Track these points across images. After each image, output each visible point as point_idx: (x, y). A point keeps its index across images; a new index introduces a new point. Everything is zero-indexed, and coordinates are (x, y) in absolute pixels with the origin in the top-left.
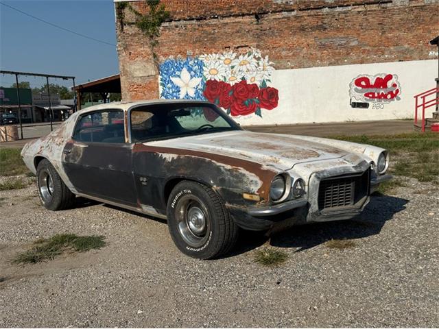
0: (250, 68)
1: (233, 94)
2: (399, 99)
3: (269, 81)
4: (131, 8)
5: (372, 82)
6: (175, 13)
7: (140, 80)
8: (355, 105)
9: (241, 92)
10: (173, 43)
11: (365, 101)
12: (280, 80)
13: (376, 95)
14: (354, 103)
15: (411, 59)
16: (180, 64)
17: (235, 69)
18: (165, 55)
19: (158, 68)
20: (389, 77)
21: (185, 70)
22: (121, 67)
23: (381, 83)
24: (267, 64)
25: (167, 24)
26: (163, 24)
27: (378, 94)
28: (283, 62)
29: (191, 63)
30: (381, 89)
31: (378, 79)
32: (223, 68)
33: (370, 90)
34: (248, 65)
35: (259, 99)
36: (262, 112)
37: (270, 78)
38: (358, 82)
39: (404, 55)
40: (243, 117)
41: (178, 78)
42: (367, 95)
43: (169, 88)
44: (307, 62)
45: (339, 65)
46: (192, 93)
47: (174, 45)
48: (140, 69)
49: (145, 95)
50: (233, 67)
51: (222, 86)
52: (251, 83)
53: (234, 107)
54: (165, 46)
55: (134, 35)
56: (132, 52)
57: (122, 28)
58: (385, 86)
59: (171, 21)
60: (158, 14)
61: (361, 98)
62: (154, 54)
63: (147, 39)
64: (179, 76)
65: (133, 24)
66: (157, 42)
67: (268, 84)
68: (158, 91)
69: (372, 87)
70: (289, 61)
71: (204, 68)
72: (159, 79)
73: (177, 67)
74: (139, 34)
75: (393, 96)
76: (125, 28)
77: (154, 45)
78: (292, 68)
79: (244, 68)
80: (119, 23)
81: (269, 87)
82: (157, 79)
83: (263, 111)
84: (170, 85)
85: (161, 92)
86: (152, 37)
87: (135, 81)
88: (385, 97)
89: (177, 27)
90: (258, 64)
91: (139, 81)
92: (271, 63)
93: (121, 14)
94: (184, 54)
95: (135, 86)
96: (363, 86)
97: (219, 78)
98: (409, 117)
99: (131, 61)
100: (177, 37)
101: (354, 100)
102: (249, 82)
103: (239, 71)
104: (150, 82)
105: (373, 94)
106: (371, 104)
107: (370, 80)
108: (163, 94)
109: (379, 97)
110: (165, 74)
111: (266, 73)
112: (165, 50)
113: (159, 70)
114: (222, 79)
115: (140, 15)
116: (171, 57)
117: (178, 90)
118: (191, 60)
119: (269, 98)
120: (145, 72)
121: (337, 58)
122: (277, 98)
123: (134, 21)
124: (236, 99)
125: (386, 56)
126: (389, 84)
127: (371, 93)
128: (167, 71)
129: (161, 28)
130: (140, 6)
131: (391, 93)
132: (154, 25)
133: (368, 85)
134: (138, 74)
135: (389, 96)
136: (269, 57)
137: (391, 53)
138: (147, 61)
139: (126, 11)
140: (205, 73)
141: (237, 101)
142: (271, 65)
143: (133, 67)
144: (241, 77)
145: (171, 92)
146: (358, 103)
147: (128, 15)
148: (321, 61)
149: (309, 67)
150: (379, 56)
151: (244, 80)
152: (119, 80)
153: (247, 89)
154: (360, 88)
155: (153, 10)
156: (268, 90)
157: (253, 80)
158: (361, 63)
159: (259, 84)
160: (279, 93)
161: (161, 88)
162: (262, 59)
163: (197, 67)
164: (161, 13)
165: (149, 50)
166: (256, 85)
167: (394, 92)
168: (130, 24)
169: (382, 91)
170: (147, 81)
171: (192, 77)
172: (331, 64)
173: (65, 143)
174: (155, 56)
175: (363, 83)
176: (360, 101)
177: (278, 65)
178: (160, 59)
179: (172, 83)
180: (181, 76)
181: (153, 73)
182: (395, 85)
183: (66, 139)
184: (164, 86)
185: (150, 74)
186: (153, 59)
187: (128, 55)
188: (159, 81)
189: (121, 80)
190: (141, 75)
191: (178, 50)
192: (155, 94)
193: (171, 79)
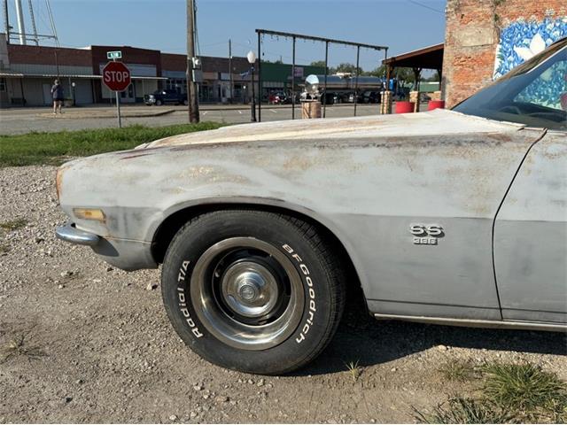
7: (470, 50)
16: (532, 28)
18: (512, 17)
19: (499, 34)
21: (538, 37)
22: (447, 34)
29: (550, 26)
41: (525, 49)
43: (510, 62)
48: (472, 36)
49: (474, 70)
54: (513, 4)
56: (466, 14)
62: (496, 15)
64: (528, 46)
68: (493, 66)
72: (498, 49)
73: (526, 33)
77: (497, 4)
82: (494, 49)
84: (511, 58)
85: (496, 67)
87: (464, 51)
91: (469, 53)
94: (540, 14)
95: (462, 59)
99: (462, 26)
104: (484, 54)
108: (499, 71)
110: (507, 42)
112: (512, 9)
113: (499, 37)
116: (520, 19)
118: (551, 22)
120: (479, 40)
128: (510, 38)
134: (469, 42)
138: (484, 26)
143: (464, 33)
145: (511, 66)
152: (442, 50)
161: (497, 63)
163: (558, 32)
165: (489, 11)
170: (481, 50)
174: (496, 18)
178: (504, 23)
179: (515, 54)
180: (531, 45)
181: (490, 41)
184: (503, 59)
185: (485, 43)
186: (493, 22)
187: (460, 19)
188: (497, 53)
189: (445, 50)
190: (473, 44)
191: (533, 10)
192: (488, 70)
193: (515, 49)
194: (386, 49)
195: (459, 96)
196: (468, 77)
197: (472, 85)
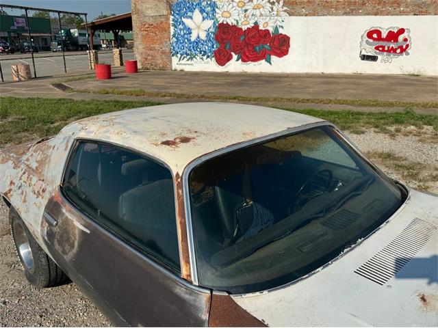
0: (263, 13)
1: (245, 39)
2: (408, 54)
3: (282, 27)
5: (384, 35)
7: (151, 19)
8: (365, 58)
9: (253, 37)
11: (375, 55)
12: (293, 26)
13: (386, 49)
14: (364, 55)
15: (426, 13)
16: (193, 4)
17: (248, 13)
19: (170, 8)
20: (402, 31)
21: (197, 12)
22: (133, 5)
23: (393, 36)
24: (281, 9)
27: (388, 47)
28: (298, 9)
29: (204, 4)
30: (392, 42)
31: (390, 33)
32: (236, 11)
33: (381, 43)
34: (261, 9)
35: (270, 46)
36: (272, 59)
37: (283, 24)
38: (370, 35)
39: (420, 9)
40: (253, 63)
41: (189, 19)
42: (377, 48)
43: (180, 30)
44: (321, 10)
45: (353, 15)
46: (203, 36)
48: (151, 8)
49: (156, 35)
50: (246, 11)
51: (234, 29)
52: (264, 29)
53: (245, 53)
58: (396, 40)
61: (370, 51)
64: (191, 18)
67: (281, 31)
68: (170, 32)
69: (383, 40)
70: (303, 8)
71: (216, 9)
72: (171, 19)
73: (189, 8)
75: (403, 50)
78: (306, 15)
79: (257, 12)
81: (281, 34)
82: (169, 19)
83: (274, 58)
84: (181, 26)
85: (172, 33)
87: (147, 20)
88: (394, 51)
90: (272, 9)
91: (151, 21)
92: (285, 8)
95: (147, 26)
96: (374, 39)
97: (231, 21)
98: (416, 73)
101: (364, 53)
102: (261, 28)
103: (253, 15)
104: (162, 23)
105: (383, 47)
106: (380, 57)
107: (383, 32)
108: (174, 36)
109: (389, 51)
110: (177, 14)
111: (279, 19)
114: (235, 23)
117: (189, 31)
118: (204, 1)
119: (280, 45)
120: (157, 11)
121: (352, 8)
122: (288, 46)
124: (247, 45)
125: (402, 9)
126: (401, 38)
127: (381, 46)
128: (179, 11)
131: (401, 47)
133: (380, 38)
134: (150, 13)
135: (399, 51)
136: (284, 2)
137: (407, 6)
138: (159, 0)
140: (217, 16)
141: (247, 47)
142: (285, 11)
143: (145, 5)
144: (254, 21)
145: (182, 33)
146: (367, 56)
148: (336, 9)
149: (324, 15)
150: (395, 9)
151: (256, 24)
152: (131, 18)
153: (259, 35)
154: (371, 41)
156: (280, 37)
157: (265, 25)
158: (376, 15)
159: (271, 30)
160: (291, 41)
161: (172, 29)
162: (276, 4)
163: (209, 8)
166: (268, 31)
167: (404, 47)
169: (392, 45)
170: (159, 20)
171: (204, 19)
172: (345, 14)
173: (47, 196)
175: (375, 36)
176: (369, 54)
177: (293, 11)
179: (184, 24)
180: (193, 17)
181: (165, 12)
182: (406, 40)
183: (49, 189)
184: (176, 27)
185: (161, 14)
188: (171, 22)
189: (133, 18)
190: (153, 15)
192: (166, 35)
193: (183, 19)
194: (86, 15)
195: (149, 55)
196: (153, 41)
197: (157, 46)
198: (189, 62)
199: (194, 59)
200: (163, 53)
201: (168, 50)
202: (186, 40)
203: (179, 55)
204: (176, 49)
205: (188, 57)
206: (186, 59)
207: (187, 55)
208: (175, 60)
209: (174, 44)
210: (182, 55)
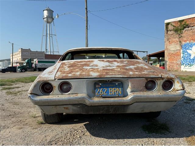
4: (171, 25)
6: (191, 24)
10: (189, 36)
16: (192, 44)
18: (185, 41)
19: (181, 47)
21: (194, 47)
22: (165, 47)
25: (187, 29)
26: (185, 29)
41: (190, 50)
43: (186, 55)
47: (189, 37)
48: (173, 47)
49: (175, 57)
54: (185, 37)
55: (172, 34)
56: (170, 41)
57: (167, 32)
59: (189, 27)
60: (183, 25)
63: (177, 36)
64: (191, 50)
65: (172, 30)
66: (182, 36)
73: (190, 46)
74: (174, 34)
76: (168, 32)
77: (180, 38)
80: (166, 31)
84: (186, 53)
86: (179, 34)
87: (171, 52)
89: (191, 29)
91: (173, 52)
93: (167, 27)
94: (194, 40)
95: (171, 54)
99: (170, 45)
100: (191, 34)
108: (183, 57)
110: (184, 49)
112: (185, 39)
115: (175, 27)
116: (188, 42)
117: (190, 55)
120: (175, 48)
123: (172, 29)
128: (185, 47)
129: (184, 30)
130: (175, 23)
132: (181, 30)
134: (172, 49)
138: (176, 44)
139: (170, 26)
143: (170, 47)
145: (186, 56)
147: (170, 27)
152: (164, 52)
155: (181, 24)
161: (182, 55)
164: (184, 24)
165: (178, 40)
168: (170, 31)
170: (176, 52)
174: (180, 42)
178: (183, 43)
179: (187, 52)
180: (192, 49)
181: (179, 48)
184: (184, 54)
185: (177, 49)
186: (179, 43)
187: (169, 42)
188: (181, 52)
189: (165, 52)
191: (191, 39)
192: (179, 57)
193: (187, 51)
194: (147, 52)
195: (171, 65)
196: (173, 60)
197: (175, 62)
198: (190, 67)
199: (192, 66)
200: (177, 64)
201: (179, 63)
202: (188, 59)
203: (185, 65)
204: (183, 62)
205: (189, 66)
206: (188, 66)
207: (189, 64)
208: (182, 67)
209: (183, 61)
210: (186, 65)
